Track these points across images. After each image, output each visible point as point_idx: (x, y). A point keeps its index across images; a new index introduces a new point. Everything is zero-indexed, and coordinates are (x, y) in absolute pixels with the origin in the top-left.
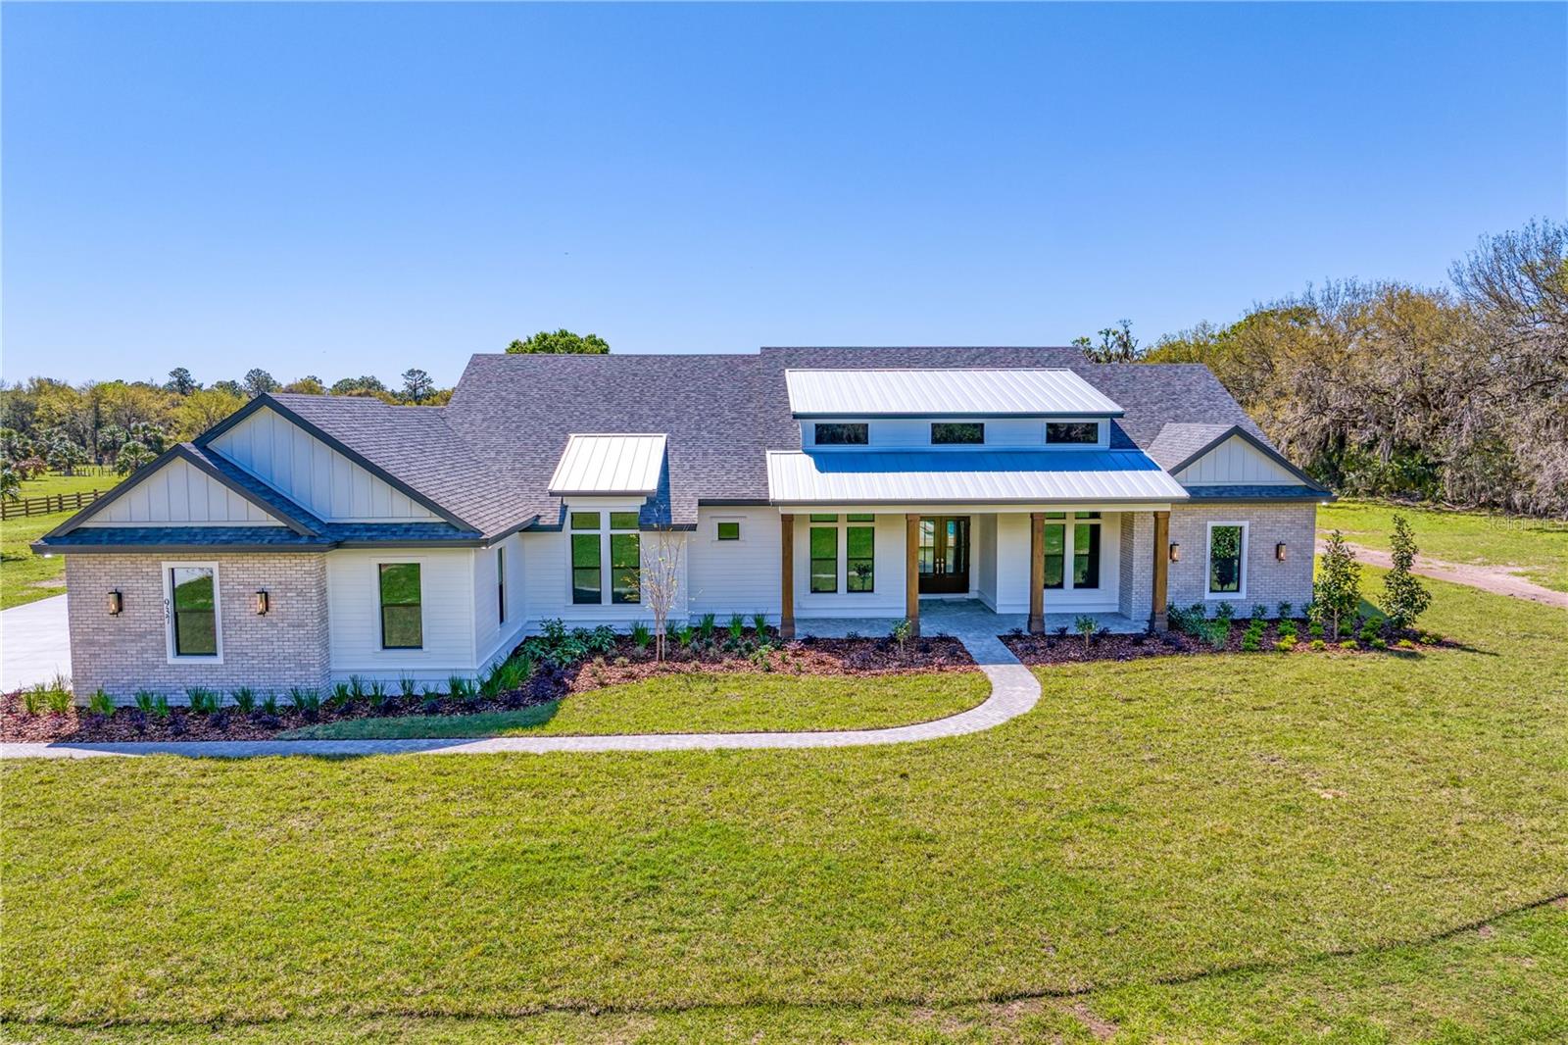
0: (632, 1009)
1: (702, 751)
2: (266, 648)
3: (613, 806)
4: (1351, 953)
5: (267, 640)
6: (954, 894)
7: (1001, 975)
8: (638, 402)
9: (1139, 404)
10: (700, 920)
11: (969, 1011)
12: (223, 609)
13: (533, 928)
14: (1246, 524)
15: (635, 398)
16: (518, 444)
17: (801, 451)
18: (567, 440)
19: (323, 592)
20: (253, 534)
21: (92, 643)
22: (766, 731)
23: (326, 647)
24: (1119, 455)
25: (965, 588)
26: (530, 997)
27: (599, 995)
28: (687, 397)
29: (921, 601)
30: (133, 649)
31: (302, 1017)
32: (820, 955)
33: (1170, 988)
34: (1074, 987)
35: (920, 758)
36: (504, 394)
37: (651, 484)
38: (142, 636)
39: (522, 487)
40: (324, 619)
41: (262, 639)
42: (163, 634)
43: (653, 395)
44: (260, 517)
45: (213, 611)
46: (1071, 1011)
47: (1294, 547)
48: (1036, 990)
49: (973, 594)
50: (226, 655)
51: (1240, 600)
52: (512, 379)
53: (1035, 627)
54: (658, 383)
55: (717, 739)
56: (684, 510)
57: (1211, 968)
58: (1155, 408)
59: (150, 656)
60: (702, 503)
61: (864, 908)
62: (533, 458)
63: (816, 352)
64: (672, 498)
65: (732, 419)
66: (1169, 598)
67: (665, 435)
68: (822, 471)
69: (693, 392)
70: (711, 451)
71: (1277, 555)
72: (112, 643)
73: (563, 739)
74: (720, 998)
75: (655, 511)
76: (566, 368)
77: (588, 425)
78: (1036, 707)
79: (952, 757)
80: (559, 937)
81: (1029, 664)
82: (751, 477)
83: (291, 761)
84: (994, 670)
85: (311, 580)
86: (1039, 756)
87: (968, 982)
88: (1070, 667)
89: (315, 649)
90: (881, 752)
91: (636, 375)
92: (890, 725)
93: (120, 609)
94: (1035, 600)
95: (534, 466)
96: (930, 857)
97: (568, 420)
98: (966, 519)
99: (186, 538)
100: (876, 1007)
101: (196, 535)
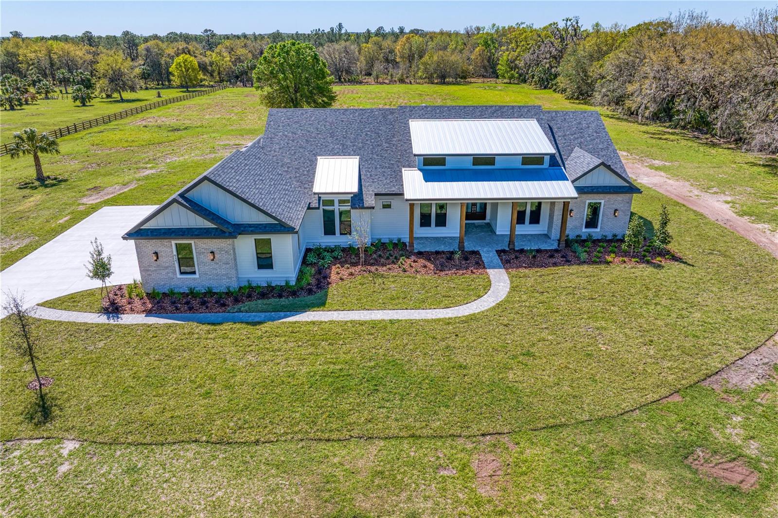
0: (376, 438)
1: (384, 320)
2: (215, 272)
3: (357, 350)
4: (591, 420)
5: (215, 269)
6: (472, 393)
7: (485, 426)
8: (345, 138)
9: (565, 135)
10: (393, 403)
11: (474, 439)
12: (197, 258)
13: (341, 406)
14: (603, 202)
15: (343, 135)
16: (296, 163)
17: (417, 169)
18: (316, 160)
19: (234, 249)
20: (207, 232)
21: (148, 270)
22: (407, 309)
23: (237, 270)
24: (552, 170)
25: (484, 218)
26: (345, 434)
27: (366, 433)
28: (366, 135)
29: (466, 224)
30: (164, 272)
31: (281, 440)
32: (430, 418)
33: (534, 432)
34: (506, 431)
35: (462, 325)
36: (286, 133)
37: (355, 189)
38: (167, 268)
39: (301, 187)
40: (235, 260)
41: (213, 269)
42: (175, 267)
43: (351, 134)
44: (209, 225)
45: (193, 258)
46: (505, 439)
47: (622, 211)
48: (494, 432)
49: (487, 221)
50: (199, 274)
51: (596, 232)
52: (289, 124)
53: (511, 246)
54: (353, 126)
55: (389, 314)
56: (369, 200)
57: (547, 425)
58: (572, 138)
59: (170, 275)
60: (376, 195)
61: (443, 398)
62: (303, 171)
63: (423, 109)
64: (364, 193)
65: (387, 147)
66: (567, 232)
67: (358, 157)
68: (426, 182)
69: (369, 131)
70: (378, 166)
71: (614, 214)
72: (156, 270)
73: (332, 312)
74: (401, 434)
75: (357, 200)
76: (312, 117)
77: (325, 151)
78: (507, 297)
79: (474, 325)
80: (350, 410)
81: (506, 269)
82: (396, 181)
83: (238, 326)
84: (493, 273)
85: (230, 247)
86: (505, 325)
87: (474, 429)
88: (522, 270)
89: (234, 272)
90: (448, 322)
91: (342, 121)
92: (451, 305)
93: (158, 258)
94: (512, 229)
95: (304, 175)
96: (464, 375)
97: (316, 148)
98: (486, 204)
99: (181, 233)
100: (447, 437)
101: (185, 232)
